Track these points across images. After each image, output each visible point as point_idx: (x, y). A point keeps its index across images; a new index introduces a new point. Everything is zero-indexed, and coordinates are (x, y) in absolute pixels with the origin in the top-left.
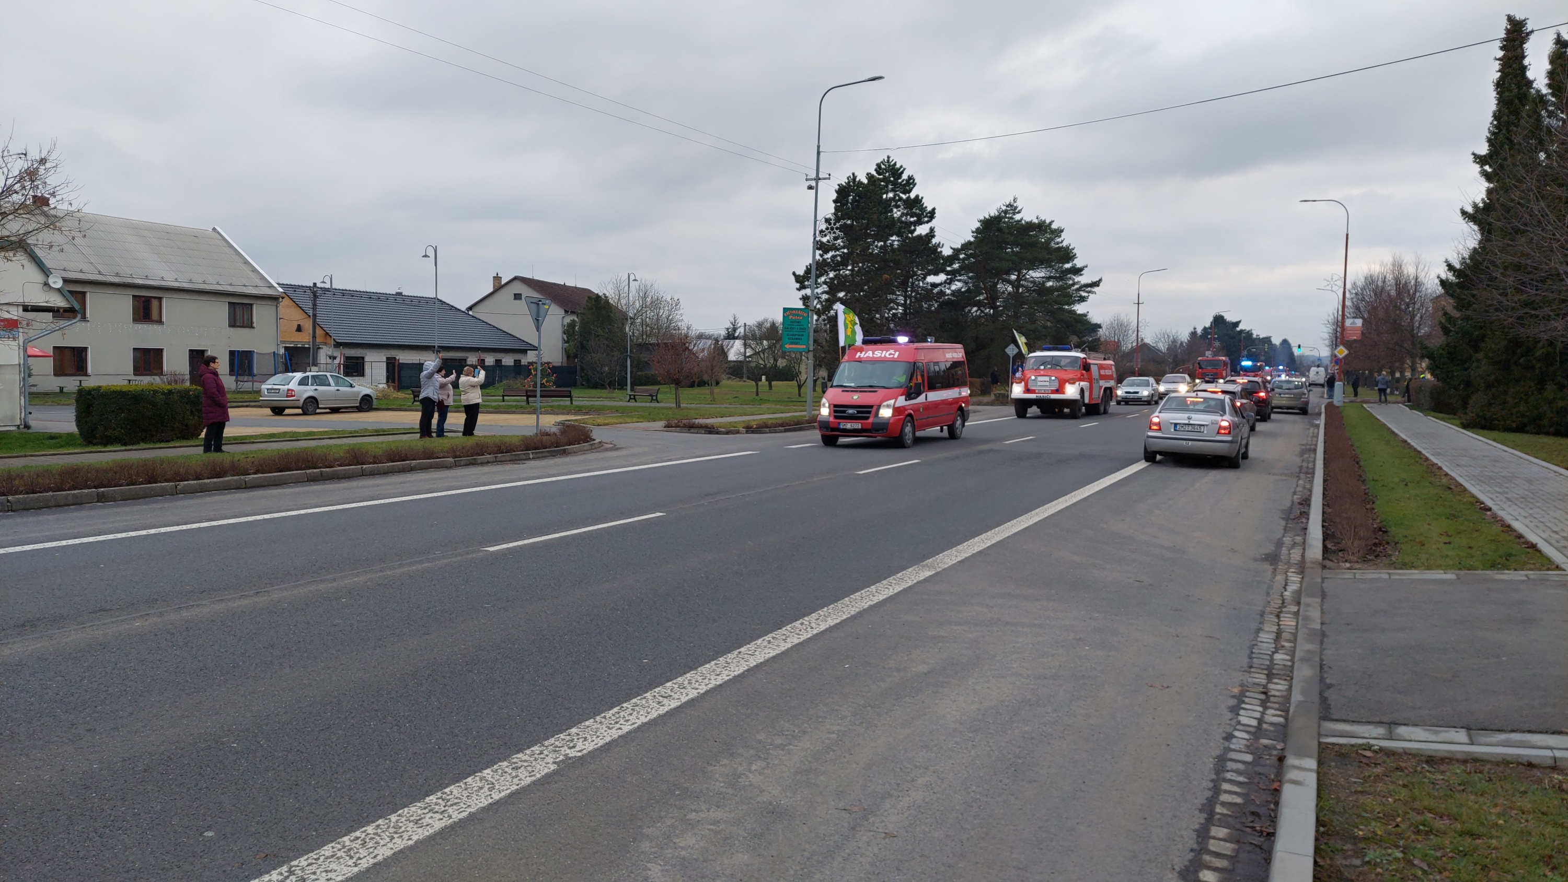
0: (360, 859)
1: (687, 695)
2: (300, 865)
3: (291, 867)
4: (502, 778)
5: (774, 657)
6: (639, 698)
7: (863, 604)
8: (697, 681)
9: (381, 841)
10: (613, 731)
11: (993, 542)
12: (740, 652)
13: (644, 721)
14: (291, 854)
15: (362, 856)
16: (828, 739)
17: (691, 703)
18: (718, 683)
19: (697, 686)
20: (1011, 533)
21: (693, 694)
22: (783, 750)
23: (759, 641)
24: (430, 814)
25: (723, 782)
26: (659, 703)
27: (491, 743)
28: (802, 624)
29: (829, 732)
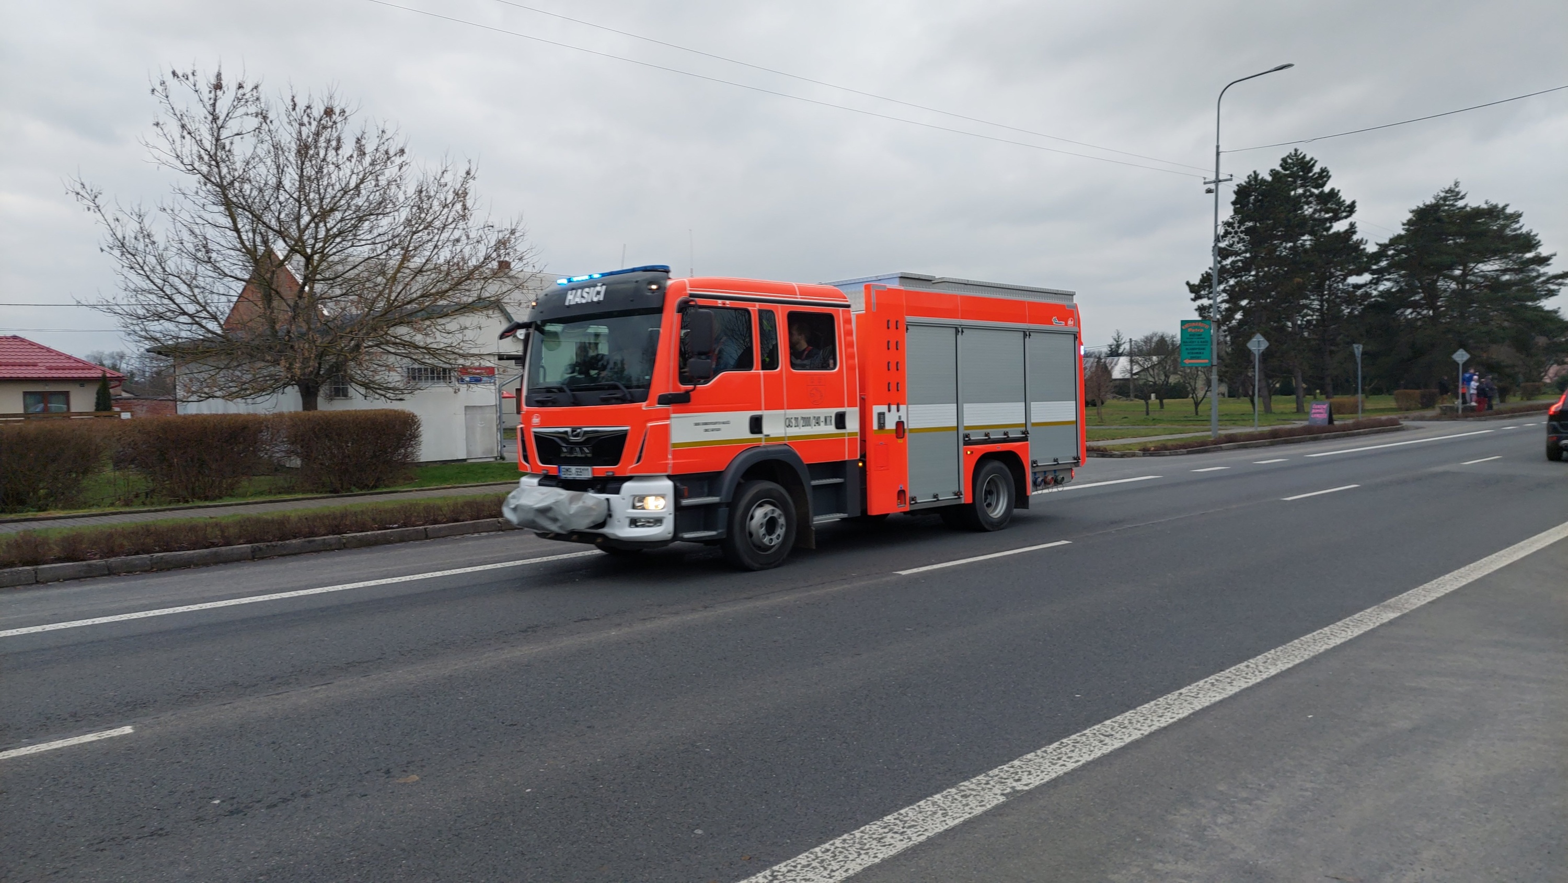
0: (833, 871)
1: (1130, 736)
2: (781, 870)
3: (773, 872)
4: (954, 805)
5: (1221, 702)
6: (1078, 734)
7: (1317, 648)
8: (1138, 722)
9: (849, 856)
10: (1057, 767)
11: (1470, 580)
12: (1181, 694)
13: (1089, 760)
14: (771, 859)
15: (834, 869)
16: (1303, 796)
17: (1136, 744)
18: (1162, 725)
19: (1139, 726)
20: (1491, 571)
21: (1136, 735)
22: (1250, 804)
23: (1201, 683)
24: (890, 835)
25: (1187, 833)
26: (1101, 741)
27: (936, 768)
28: (1248, 666)
29: (1302, 789)
